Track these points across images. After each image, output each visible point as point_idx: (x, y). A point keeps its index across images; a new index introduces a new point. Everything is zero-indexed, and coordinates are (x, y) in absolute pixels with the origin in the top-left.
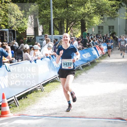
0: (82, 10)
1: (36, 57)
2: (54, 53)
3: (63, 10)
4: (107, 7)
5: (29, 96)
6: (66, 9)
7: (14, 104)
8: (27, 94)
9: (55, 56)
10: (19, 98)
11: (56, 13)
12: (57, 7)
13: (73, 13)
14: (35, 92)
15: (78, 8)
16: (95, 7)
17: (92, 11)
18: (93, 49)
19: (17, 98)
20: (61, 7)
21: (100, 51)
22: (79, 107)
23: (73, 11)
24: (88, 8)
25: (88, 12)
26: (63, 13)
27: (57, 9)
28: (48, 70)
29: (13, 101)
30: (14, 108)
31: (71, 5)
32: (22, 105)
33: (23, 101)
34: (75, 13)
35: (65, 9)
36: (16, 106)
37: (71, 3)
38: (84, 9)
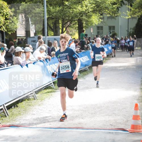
0: (79, 8)
2: (48, 56)
3: (58, 8)
4: (107, 5)
5: (20, 105)
7: (3, 113)
8: (18, 102)
9: (49, 60)
10: (9, 107)
11: (50, 11)
12: (51, 5)
13: (69, 11)
14: (27, 101)
15: (75, 6)
16: (94, 5)
17: (90, 10)
19: (6, 107)
20: (56, 5)
22: (76, 116)
23: (69, 10)
24: (86, 6)
25: (86, 10)
26: (58, 11)
27: (51, 8)
29: (2, 111)
30: (3, 118)
31: (67, 3)
32: (13, 114)
33: (14, 110)
34: (71, 11)
35: (60, 7)
36: (6, 116)
37: (67, 1)
38: (81, 7)
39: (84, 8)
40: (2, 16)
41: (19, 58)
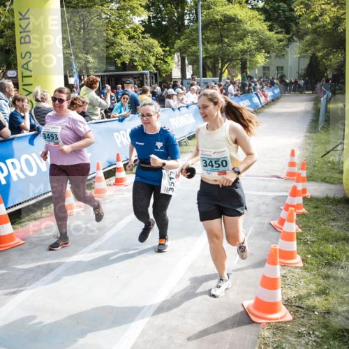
0: (240, 46)
1: (182, 105)
3: (216, 46)
4: (272, 42)
6: (220, 45)
11: (207, 49)
12: (208, 42)
13: (229, 50)
15: (235, 43)
16: (257, 42)
17: (253, 47)
18: (254, 95)
20: (214, 42)
21: (263, 99)
23: (229, 47)
24: (248, 44)
25: (248, 48)
26: (217, 49)
27: (209, 46)
28: (194, 121)
31: (226, 40)
34: (231, 49)
35: (218, 44)
37: (227, 38)
38: (243, 45)
39: (246, 46)
40: (153, 56)
41: (171, 101)
